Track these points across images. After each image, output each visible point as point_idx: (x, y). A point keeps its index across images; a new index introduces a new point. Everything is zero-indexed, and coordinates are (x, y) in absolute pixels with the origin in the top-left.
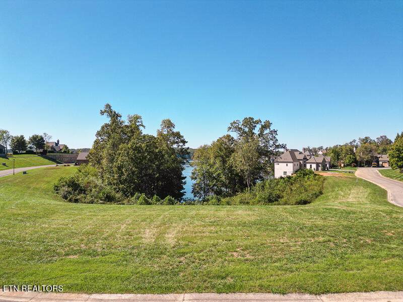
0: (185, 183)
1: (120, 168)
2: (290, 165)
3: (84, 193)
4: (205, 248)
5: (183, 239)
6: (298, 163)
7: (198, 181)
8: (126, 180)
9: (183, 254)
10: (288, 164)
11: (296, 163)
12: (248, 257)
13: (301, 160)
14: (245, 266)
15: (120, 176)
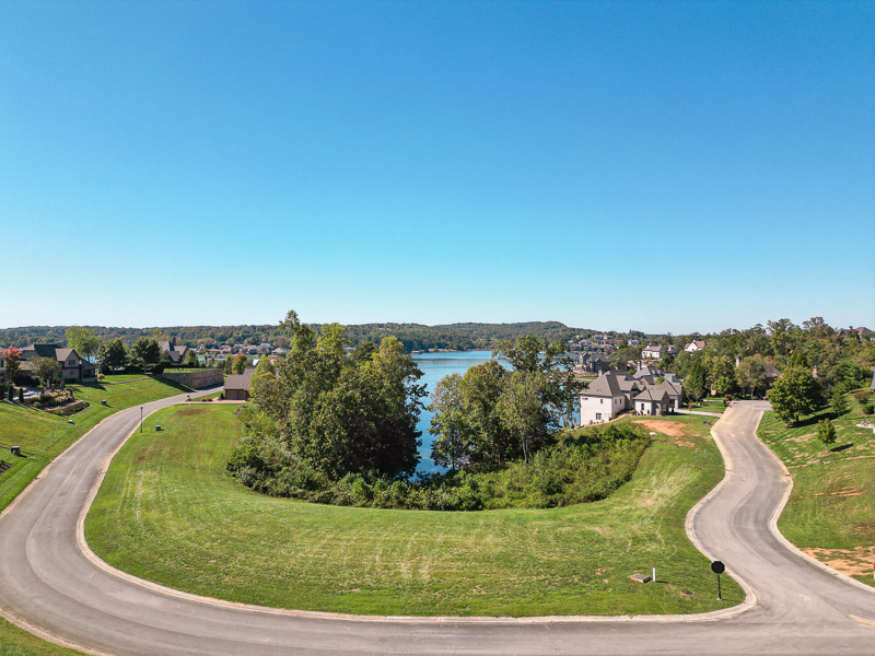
0: (420, 444)
1: (320, 431)
2: (608, 402)
3: (273, 476)
4: (453, 585)
5: (436, 575)
6: (623, 398)
7: (441, 437)
8: (329, 450)
9: (436, 590)
10: (604, 400)
11: (618, 398)
12: (483, 593)
13: (628, 392)
14: (479, 600)
15: (320, 444)
